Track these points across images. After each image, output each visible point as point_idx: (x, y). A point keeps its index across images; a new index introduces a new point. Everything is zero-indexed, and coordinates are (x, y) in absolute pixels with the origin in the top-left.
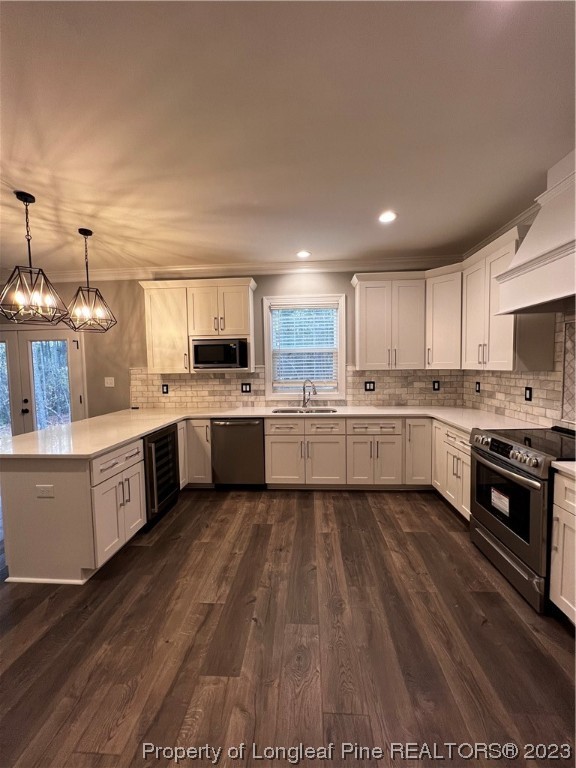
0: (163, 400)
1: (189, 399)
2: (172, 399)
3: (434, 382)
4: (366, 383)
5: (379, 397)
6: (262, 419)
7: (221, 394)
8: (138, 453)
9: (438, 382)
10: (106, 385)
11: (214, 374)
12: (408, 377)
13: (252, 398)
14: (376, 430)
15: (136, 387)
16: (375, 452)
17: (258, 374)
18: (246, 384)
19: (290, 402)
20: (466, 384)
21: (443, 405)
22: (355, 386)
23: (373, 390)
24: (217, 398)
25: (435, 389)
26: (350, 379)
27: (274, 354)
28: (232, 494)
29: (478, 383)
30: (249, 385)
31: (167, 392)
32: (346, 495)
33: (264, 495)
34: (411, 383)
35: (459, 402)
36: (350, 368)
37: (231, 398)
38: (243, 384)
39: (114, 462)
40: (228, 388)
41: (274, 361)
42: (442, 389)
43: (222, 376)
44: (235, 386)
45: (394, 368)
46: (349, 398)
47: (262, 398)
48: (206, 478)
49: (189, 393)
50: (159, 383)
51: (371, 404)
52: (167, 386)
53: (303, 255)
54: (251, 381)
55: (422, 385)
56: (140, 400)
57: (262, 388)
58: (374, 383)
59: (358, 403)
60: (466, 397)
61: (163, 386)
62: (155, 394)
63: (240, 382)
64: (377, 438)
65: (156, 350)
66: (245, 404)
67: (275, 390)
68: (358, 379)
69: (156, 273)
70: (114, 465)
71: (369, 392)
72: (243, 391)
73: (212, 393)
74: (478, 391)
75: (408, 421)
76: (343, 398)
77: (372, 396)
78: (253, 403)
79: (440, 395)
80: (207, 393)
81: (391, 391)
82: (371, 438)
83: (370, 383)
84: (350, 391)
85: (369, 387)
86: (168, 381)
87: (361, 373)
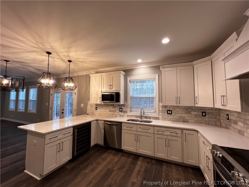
0: (95, 112)
1: (103, 112)
2: (98, 112)
3: (203, 113)
4: (168, 111)
5: (174, 117)
6: (121, 123)
7: (113, 112)
8: (70, 132)
9: (205, 112)
10: (81, 106)
11: (111, 104)
12: (189, 110)
13: (123, 114)
14: (168, 133)
15: (89, 107)
16: (168, 144)
17: (125, 105)
18: (121, 108)
19: (136, 116)
20: (221, 114)
21: (208, 124)
22: (163, 111)
23: (171, 114)
24: (111, 113)
25: (203, 116)
26: (161, 109)
27: (131, 98)
28: (109, 151)
29: (228, 115)
30: (122, 109)
31: (97, 110)
32: (154, 162)
33: (120, 154)
34: (190, 112)
35: (218, 123)
36: (161, 104)
37: (116, 113)
38: (120, 108)
39: (57, 135)
40: (115, 109)
41: (131, 100)
42: (207, 116)
43: (113, 105)
44: (117, 109)
45: (179, 105)
46: (160, 117)
47: (126, 114)
48: (102, 143)
49: (103, 110)
50: (95, 106)
51: (170, 120)
52: (97, 107)
53: (139, 61)
54: (122, 107)
55: (196, 113)
56: (90, 111)
57: (126, 110)
58: (171, 111)
59: (164, 119)
60: (222, 121)
61: (96, 107)
62: (94, 110)
63: (119, 108)
64: (169, 137)
65: (93, 96)
66: (120, 116)
67: (131, 111)
68: (164, 109)
69: (96, 72)
70: (57, 137)
71: (169, 115)
72: (120, 111)
73: (110, 111)
74: (228, 119)
75: (185, 131)
76: (157, 116)
77: (171, 117)
78: (123, 115)
79: (206, 118)
80: (108, 111)
81: (180, 115)
82: (166, 137)
83: (170, 111)
84: (160, 114)
85: (169, 112)
86: (97, 106)
87: (165, 107)
